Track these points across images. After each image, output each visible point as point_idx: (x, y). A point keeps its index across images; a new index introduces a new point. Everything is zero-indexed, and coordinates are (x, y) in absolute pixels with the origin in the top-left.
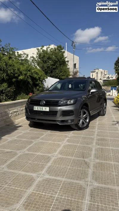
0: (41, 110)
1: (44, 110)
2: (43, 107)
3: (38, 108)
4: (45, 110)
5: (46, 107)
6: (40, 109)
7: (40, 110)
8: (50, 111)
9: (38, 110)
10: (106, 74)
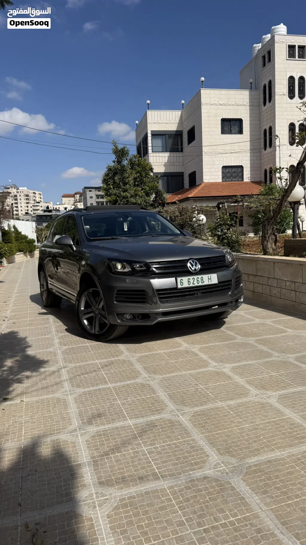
0: (200, 284)
1: (206, 283)
2: (203, 276)
3: (192, 281)
4: (210, 283)
5: (209, 275)
6: (195, 282)
7: (196, 284)
8: (219, 282)
9: (191, 285)
10: (38, 200)
